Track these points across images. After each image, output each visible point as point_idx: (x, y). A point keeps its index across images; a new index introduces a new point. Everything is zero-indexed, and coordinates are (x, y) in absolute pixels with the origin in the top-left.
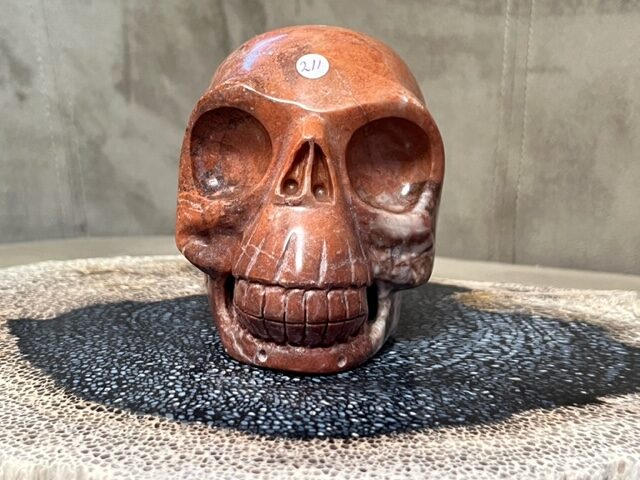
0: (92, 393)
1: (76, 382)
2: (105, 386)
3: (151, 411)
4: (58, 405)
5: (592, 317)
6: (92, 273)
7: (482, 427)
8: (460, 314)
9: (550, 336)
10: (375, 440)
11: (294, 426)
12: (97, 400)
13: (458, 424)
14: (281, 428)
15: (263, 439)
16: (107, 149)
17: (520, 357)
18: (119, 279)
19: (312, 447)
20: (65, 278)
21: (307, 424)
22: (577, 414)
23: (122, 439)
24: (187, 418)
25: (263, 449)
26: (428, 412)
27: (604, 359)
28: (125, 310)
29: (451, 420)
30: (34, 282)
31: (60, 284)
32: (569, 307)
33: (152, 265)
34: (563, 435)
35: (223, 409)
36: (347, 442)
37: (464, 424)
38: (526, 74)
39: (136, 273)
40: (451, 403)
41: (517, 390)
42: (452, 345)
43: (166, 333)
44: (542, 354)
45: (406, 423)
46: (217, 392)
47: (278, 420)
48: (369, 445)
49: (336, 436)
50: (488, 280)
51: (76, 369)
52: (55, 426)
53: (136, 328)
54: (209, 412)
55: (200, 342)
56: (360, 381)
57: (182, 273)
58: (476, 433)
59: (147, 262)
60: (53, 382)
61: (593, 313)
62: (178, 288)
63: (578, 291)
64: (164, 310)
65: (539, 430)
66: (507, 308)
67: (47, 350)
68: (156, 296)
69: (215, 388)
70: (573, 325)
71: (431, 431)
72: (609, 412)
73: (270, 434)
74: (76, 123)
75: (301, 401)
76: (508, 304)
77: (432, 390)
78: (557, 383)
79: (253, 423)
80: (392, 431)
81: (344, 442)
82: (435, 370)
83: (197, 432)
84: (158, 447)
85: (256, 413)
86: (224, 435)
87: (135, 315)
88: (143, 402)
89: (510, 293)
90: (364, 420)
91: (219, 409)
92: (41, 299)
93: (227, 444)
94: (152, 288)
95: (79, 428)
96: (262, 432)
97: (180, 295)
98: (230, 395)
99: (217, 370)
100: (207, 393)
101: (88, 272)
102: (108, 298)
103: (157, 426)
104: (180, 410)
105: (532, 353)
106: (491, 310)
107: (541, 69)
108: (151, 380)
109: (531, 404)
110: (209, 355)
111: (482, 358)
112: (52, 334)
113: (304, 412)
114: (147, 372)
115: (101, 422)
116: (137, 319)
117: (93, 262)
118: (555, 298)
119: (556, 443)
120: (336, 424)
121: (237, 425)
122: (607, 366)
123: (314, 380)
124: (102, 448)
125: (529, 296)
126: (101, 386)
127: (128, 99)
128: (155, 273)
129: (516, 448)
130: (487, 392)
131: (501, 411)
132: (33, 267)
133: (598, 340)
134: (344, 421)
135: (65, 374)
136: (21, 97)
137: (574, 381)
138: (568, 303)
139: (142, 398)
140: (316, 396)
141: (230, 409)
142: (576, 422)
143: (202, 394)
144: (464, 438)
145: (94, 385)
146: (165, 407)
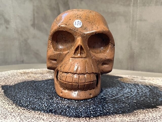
0: (22, 105)
1: (18, 102)
2: (26, 103)
3: (38, 110)
4: (13, 108)
5: (155, 84)
6: (24, 73)
7: (126, 114)
8: (120, 84)
9: (144, 90)
10: (97, 118)
11: (76, 114)
12: (24, 107)
13: (119, 113)
14: (72, 114)
15: (67, 117)
16: (29, 41)
17: (136, 95)
18: (31, 75)
19: (80, 120)
20: (17, 75)
21: (79, 113)
22: (151, 111)
23: (30, 118)
24: (47, 112)
25: (67, 120)
26: (111, 110)
27: (158, 96)
28: (32, 83)
29: (118, 112)
30: (9, 75)
31: (16, 76)
32: (149, 82)
33: (40, 71)
34: (148, 116)
35: (57, 109)
36: (90, 118)
37: (121, 113)
38: (137, 22)
39: (35, 73)
40: (118, 108)
41: (135, 104)
42: (118, 92)
43: (42, 89)
44: (142, 94)
45: (106, 113)
46: (56, 105)
47: (72, 112)
48: (96, 119)
49: (87, 117)
50: (127, 75)
51: (18, 99)
52: (12, 114)
53: (35, 88)
54: (53, 110)
55: (51, 91)
56: (93, 102)
57: (47, 73)
58: (124, 116)
59: (38, 70)
60: (12, 102)
61: (155, 83)
62: (46, 77)
63: (151, 78)
64: (42, 83)
65: (141, 115)
66: (132, 82)
67: (11, 93)
68: (40, 79)
69: (55, 104)
70: (150, 87)
71: (112, 115)
72: (160, 110)
73: (70, 116)
74: (21, 35)
75: (78, 107)
76: (132, 81)
77: (113, 104)
78: (146, 102)
79: (65, 113)
80: (102, 115)
81: (89, 118)
82: (113, 99)
83: (50, 116)
84: (39, 120)
85: (66, 110)
86: (57, 116)
87: (35, 84)
88: (36, 108)
89: (133, 78)
90: (94, 112)
91: (56, 110)
92: (10, 80)
93: (58, 119)
94: (39, 77)
95: (18, 115)
96: (67, 116)
97: (47, 79)
98: (59, 106)
99: (56, 99)
100: (53, 105)
101: (23, 73)
102: (28, 80)
103: (39, 114)
104: (46, 110)
105: (139, 94)
106: (128, 83)
107: (141, 20)
108: (38, 102)
109: (139, 108)
110: (54, 95)
111: (126, 95)
112: (13, 90)
113: (78, 110)
114: (37, 99)
115: (24, 113)
116: (35, 85)
117: (24, 70)
118: (145, 79)
119: (146, 119)
120: (87, 113)
121: (60, 114)
122: (159, 98)
123: (81, 101)
124: (24, 120)
125: (138, 79)
126: (25, 103)
127: (34, 28)
128: (40, 73)
129: (135, 120)
130: (127, 105)
131: (131, 110)
132: (9, 72)
133: (157, 91)
134: (89, 113)
135: (16, 100)
136: (7, 28)
137: (151, 102)
138: (148, 81)
139: (36, 107)
140: (82, 106)
141: (59, 109)
142: (151, 113)
143: (51, 105)
144: (121, 117)
145: (23, 103)
146: (41, 109)
